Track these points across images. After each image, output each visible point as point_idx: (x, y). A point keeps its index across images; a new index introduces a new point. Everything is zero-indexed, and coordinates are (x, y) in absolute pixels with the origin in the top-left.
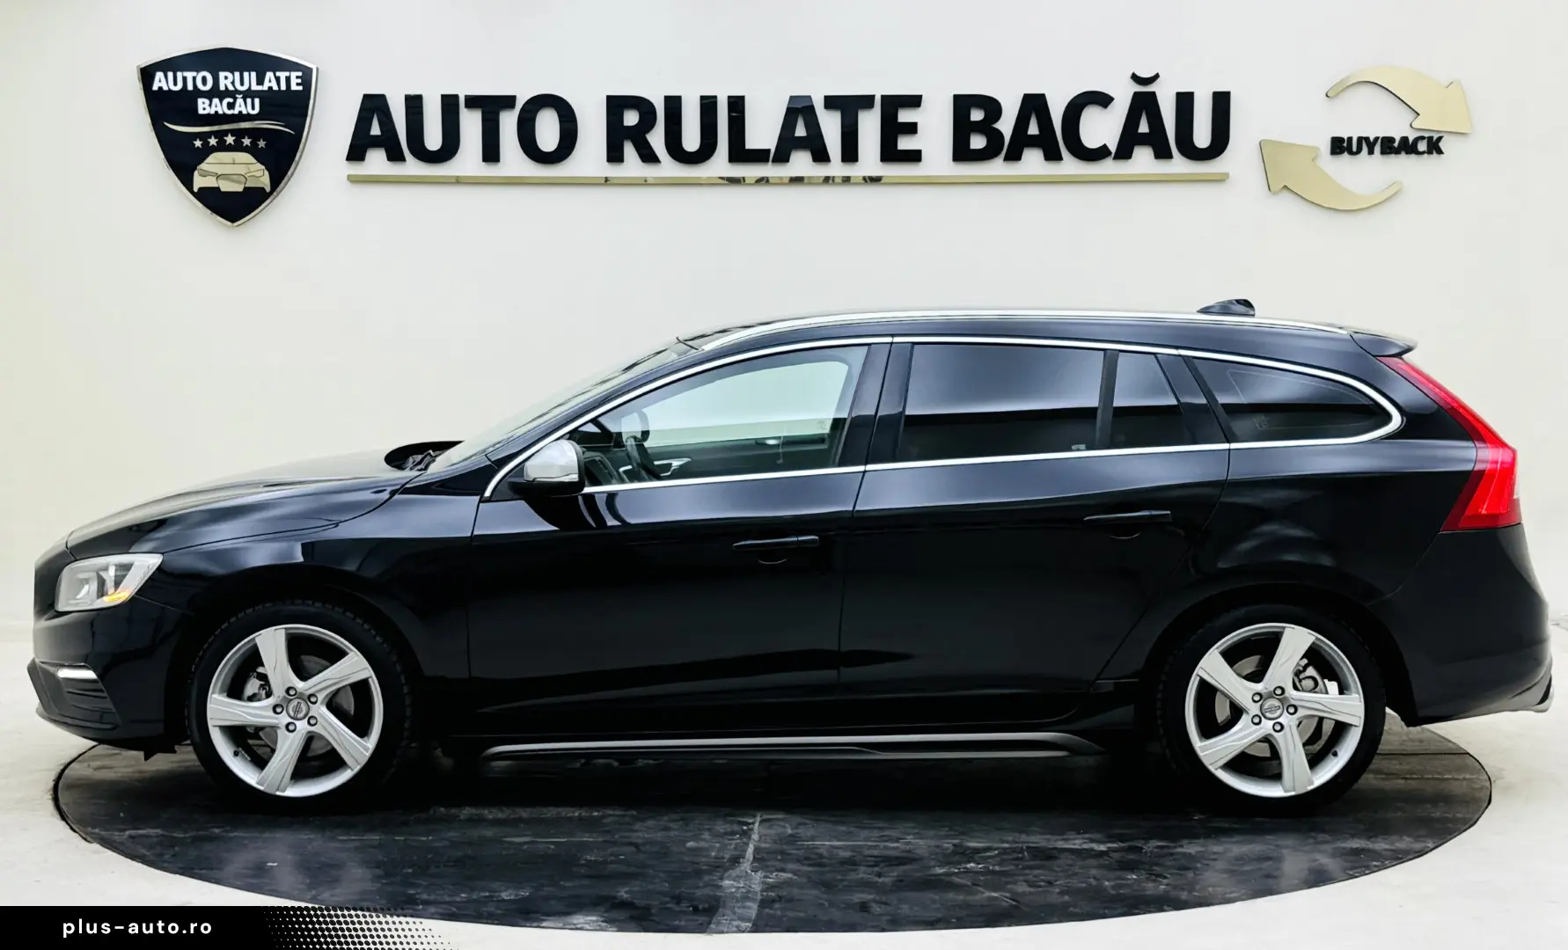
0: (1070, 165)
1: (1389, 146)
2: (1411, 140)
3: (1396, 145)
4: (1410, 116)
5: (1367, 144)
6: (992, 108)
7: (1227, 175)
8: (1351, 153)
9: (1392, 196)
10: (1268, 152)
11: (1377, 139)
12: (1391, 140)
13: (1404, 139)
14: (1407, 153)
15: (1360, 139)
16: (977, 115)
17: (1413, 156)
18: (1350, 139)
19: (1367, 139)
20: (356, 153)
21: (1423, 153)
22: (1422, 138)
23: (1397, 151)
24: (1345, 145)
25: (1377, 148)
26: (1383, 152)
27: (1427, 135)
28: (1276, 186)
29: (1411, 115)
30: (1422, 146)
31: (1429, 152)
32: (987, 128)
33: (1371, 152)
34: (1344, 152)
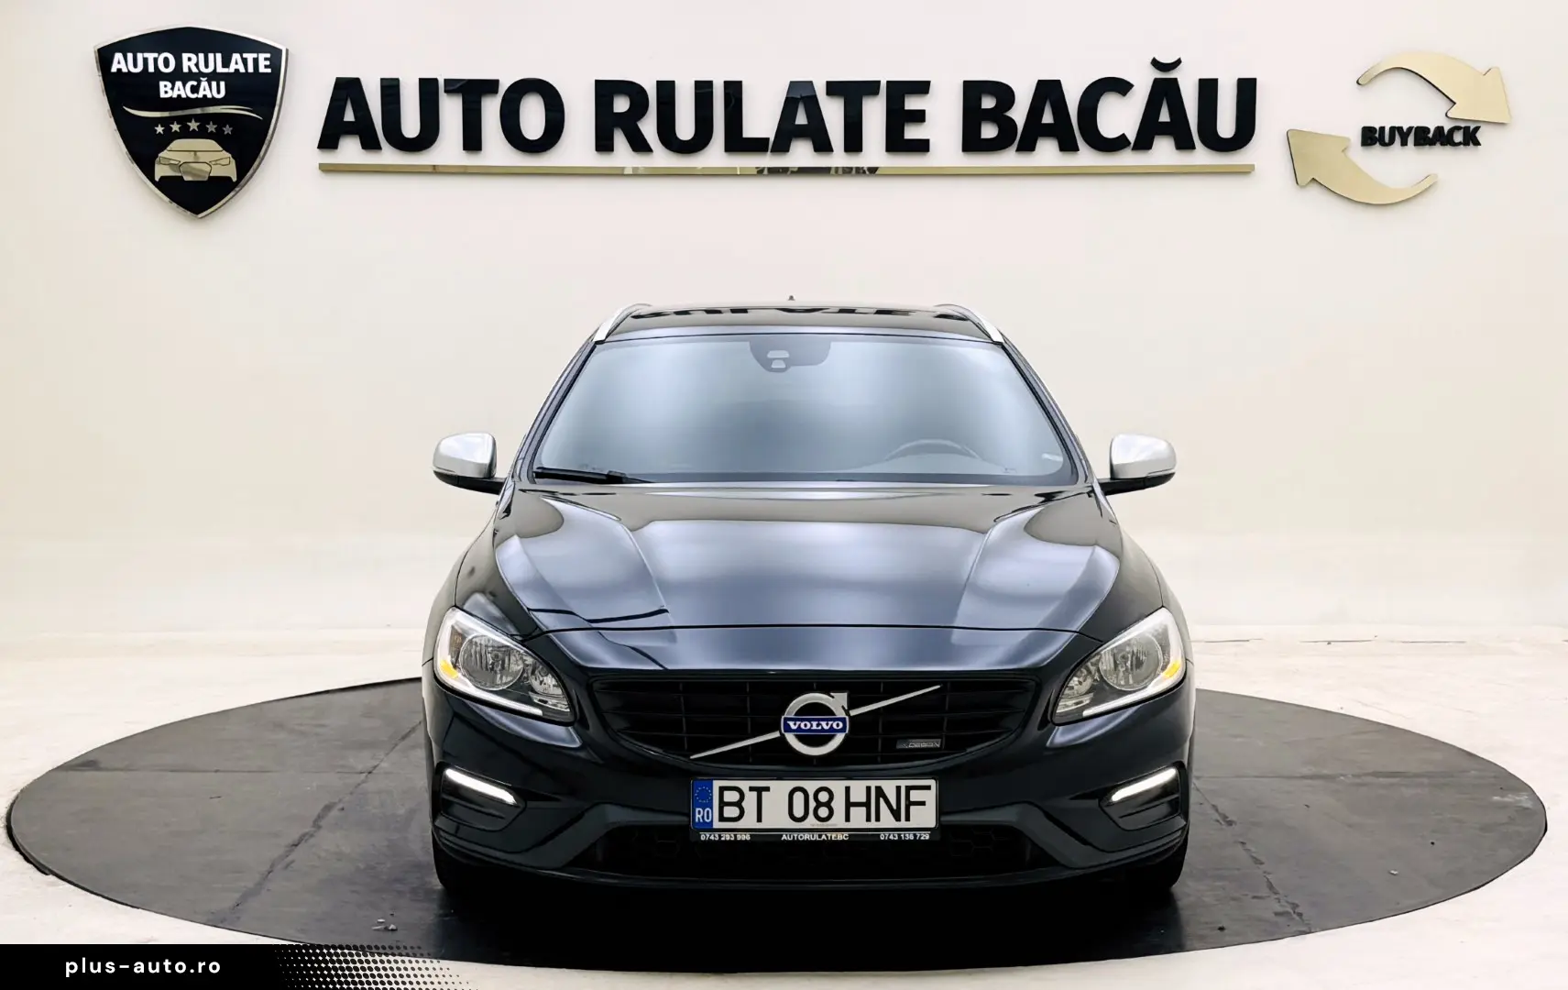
0: (1086, 156)
1: (1423, 137)
2: (1446, 131)
3: (1431, 135)
4: (1444, 105)
5: (1399, 135)
6: (1005, 94)
7: (1252, 167)
8: (1384, 144)
9: (1425, 189)
10: (1295, 143)
11: (1410, 129)
12: (1426, 130)
13: (1439, 129)
14: (1442, 144)
15: (1393, 129)
16: (988, 103)
17: (1448, 147)
18: (1382, 129)
19: (1400, 129)
20: (329, 140)
21: (1459, 144)
22: (1458, 128)
23: (1431, 143)
24: (1377, 135)
25: (1411, 139)
26: (1417, 143)
27: (1463, 125)
28: (1304, 179)
29: (1446, 104)
30: (1458, 137)
31: (1465, 143)
32: (999, 116)
33: (1404, 143)
34: (1375, 144)
